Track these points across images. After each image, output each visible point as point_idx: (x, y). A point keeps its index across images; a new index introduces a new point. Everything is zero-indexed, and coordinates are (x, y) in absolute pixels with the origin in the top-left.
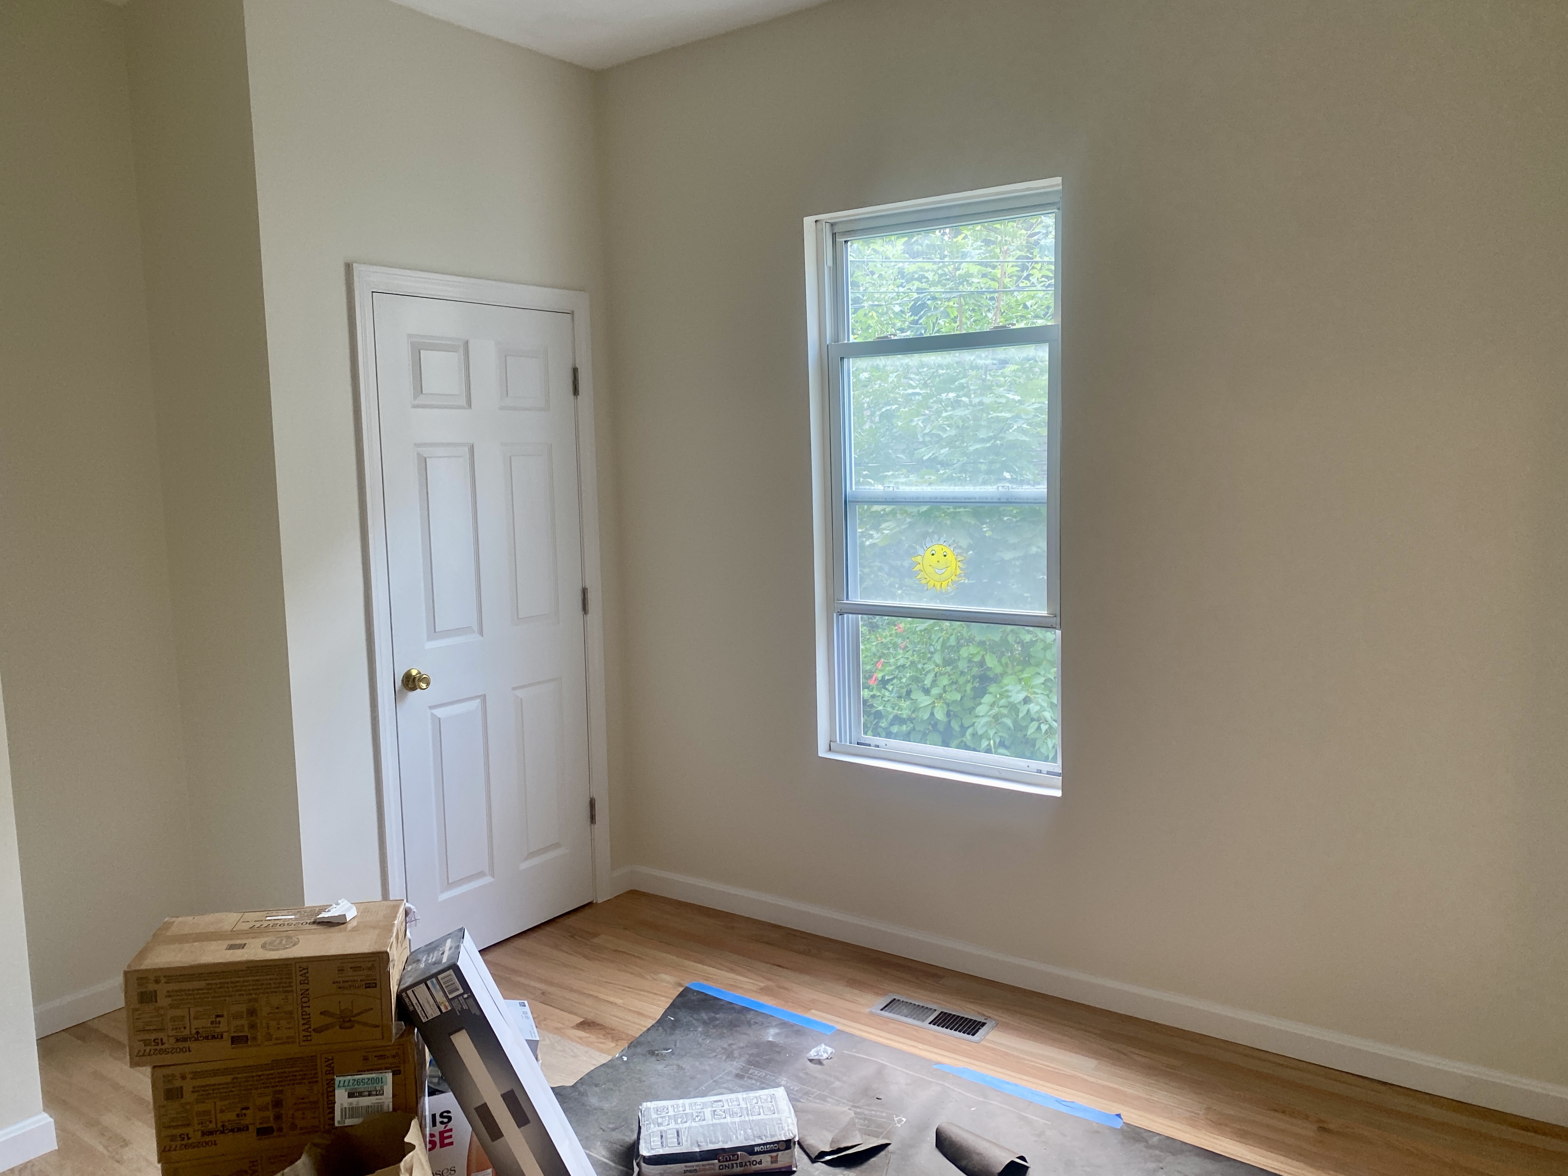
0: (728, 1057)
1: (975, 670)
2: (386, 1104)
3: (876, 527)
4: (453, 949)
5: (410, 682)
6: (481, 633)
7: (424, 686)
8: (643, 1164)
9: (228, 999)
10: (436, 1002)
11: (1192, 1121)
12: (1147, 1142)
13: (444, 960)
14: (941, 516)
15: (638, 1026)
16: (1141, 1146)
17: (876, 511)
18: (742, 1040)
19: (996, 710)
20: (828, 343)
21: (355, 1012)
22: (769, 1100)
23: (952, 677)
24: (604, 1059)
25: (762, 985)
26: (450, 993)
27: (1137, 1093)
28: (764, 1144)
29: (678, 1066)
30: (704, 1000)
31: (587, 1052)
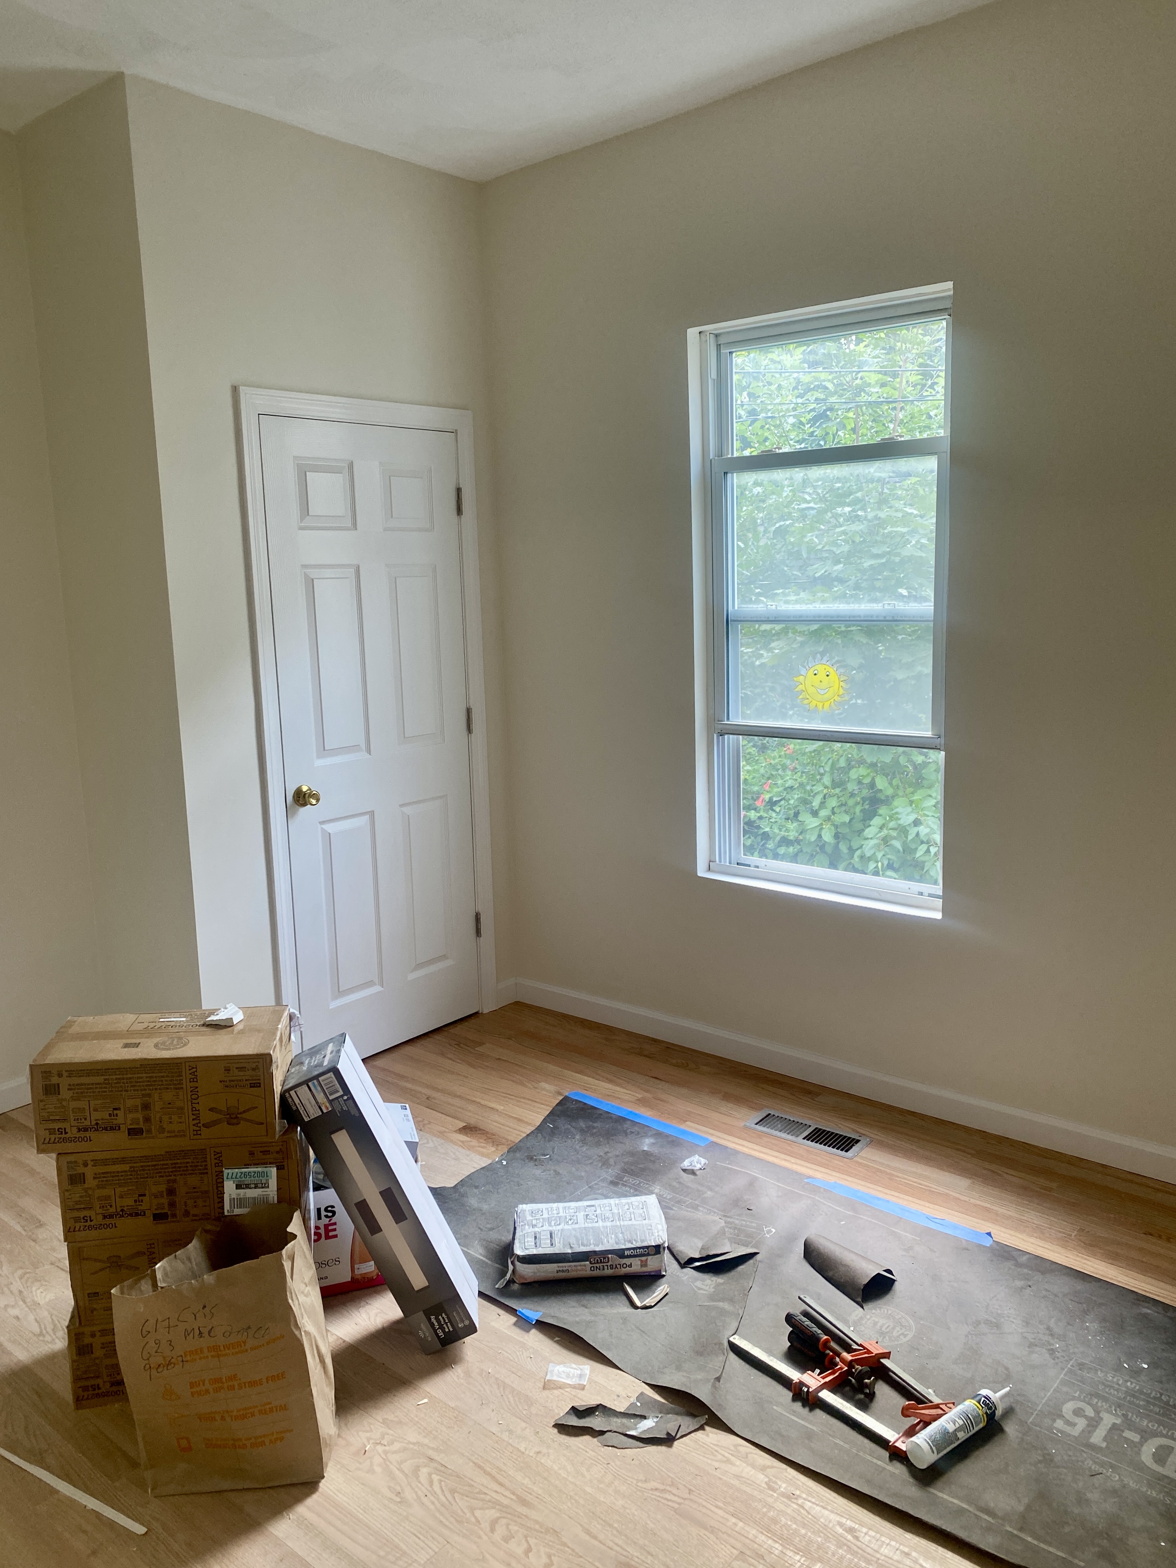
0: (603, 1164)
1: (865, 792)
2: (271, 1196)
3: (766, 647)
4: (334, 1053)
5: (301, 798)
6: (369, 751)
7: (314, 802)
8: (517, 1263)
9: (124, 1093)
10: (317, 1103)
11: (1064, 1242)
12: (1016, 1260)
13: (325, 1063)
14: (832, 635)
15: (518, 1133)
16: (1009, 1264)
17: (765, 631)
18: (617, 1149)
19: (885, 832)
20: (711, 457)
21: (241, 1110)
22: (641, 1207)
23: (841, 799)
24: (485, 1162)
25: (640, 1096)
26: (330, 1095)
27: (1009, 1213)
28: (634, 1249)
29: (555, 1171)
30: (582, 1109)
31: (468, 1156)
